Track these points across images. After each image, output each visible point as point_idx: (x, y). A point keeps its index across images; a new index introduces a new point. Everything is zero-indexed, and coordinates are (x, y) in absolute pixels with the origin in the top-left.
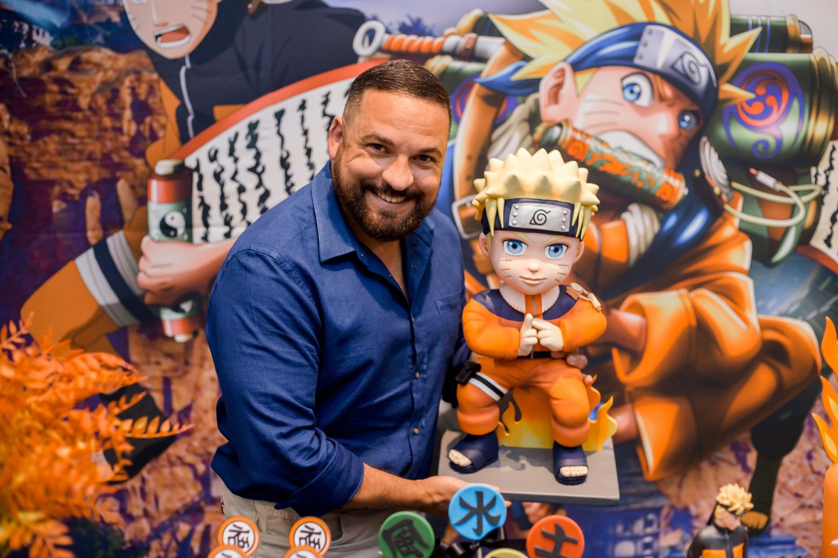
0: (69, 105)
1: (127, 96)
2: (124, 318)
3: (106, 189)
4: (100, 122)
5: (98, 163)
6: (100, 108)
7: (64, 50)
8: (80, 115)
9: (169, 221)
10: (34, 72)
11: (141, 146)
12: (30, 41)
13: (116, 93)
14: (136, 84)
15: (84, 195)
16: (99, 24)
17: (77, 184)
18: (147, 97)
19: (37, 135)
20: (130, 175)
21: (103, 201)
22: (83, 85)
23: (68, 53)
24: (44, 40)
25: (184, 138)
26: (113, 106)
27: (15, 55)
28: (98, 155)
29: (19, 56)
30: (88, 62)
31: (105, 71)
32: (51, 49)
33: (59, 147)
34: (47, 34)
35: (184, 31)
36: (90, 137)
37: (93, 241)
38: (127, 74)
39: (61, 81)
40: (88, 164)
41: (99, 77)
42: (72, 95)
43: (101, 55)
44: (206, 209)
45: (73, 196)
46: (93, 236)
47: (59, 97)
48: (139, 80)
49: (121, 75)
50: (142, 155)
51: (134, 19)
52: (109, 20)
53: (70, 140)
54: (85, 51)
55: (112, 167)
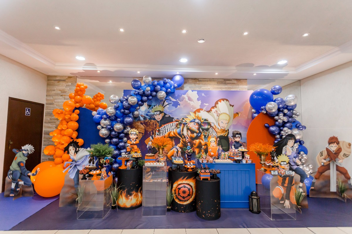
0: (150, 124)
1: (155, 124)
3: (153, 131)
4: (152, 126)
9: (158, 134)
13: (154, 123)
15: (151, 132)
19: (147, 127)
20: (155, 130)
24: (148, 119)
25: (159, 127)
28: (152, 128)
35: (159, 119)
39: (149, 122)
41: (152, 122)
43: (153, 120)
44: (161, 133)
49: (154, 122)
50: (156, 128)
51: (155, 118)
53: (150, 127)
54: (151, 120)
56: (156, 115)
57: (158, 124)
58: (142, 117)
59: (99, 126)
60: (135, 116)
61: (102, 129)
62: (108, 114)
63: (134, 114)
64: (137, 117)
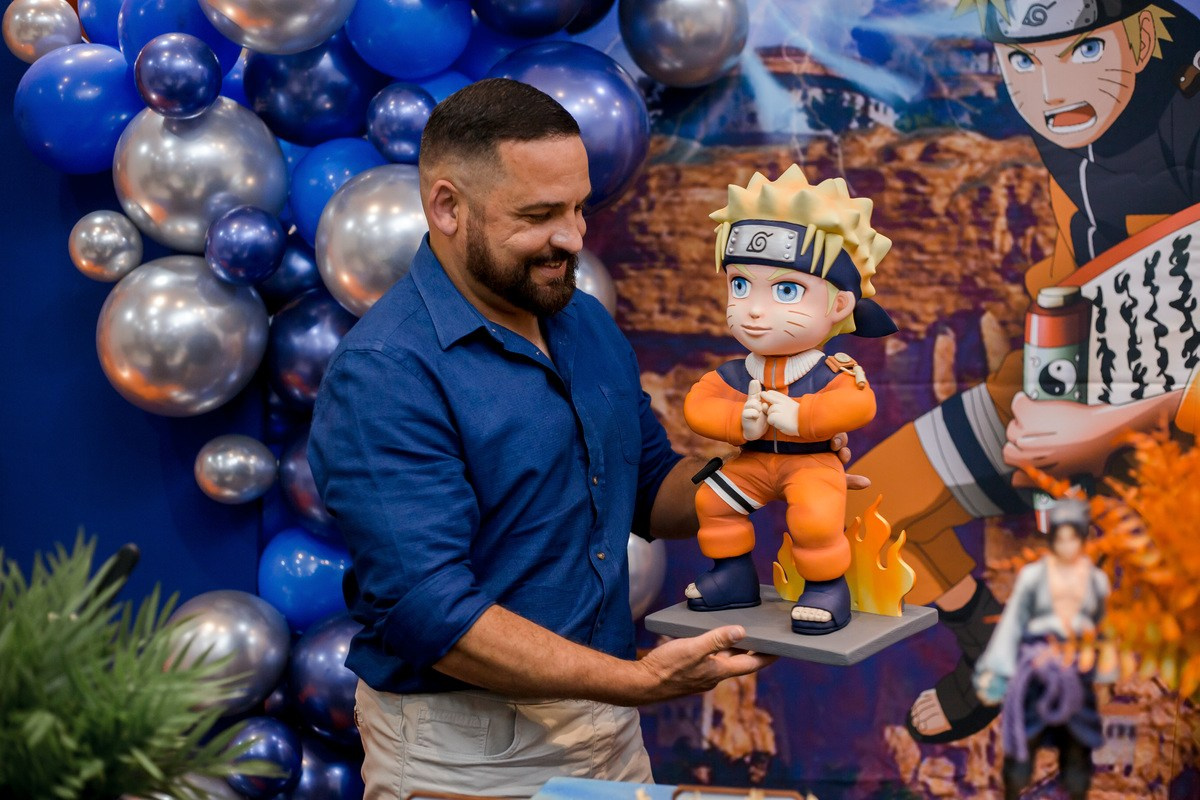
0: (918, 209)
1: (1000, 199)
2: (981, 505)
3: (965, 325)
4: (961, 233)
5: (955, 288)
6: (961, 214)
7: (912, 134)
8: (933, 223)
9: (1053, 372)
10: (869, 162)
11: (1018, 267)
12: (865, 119)
13: (986, 193)
14: (1015, 182)
15: (933, 332)
16: (966, 99)
17: (923, 318)
18: (1030, 202)
20: (1001, 306)
21: (959, 341)
22: (939, 181)
23: (919, 138)
24: (886, 118)
25: (1081, 258)
26: (980, 210)
27: (843, 137)
28: (957, 278)
29: (848, 139)
30: (948, 150)
31: (972, 163)
32: (895, 130)
33: (900, 266)
34: (890, 111)
35: (1087, 111)
36: (945, 252)
37: (942, 397)
38: (1003, 168)
39: (907, 176)
40: (942, 289)
41: (963, 171)
42: (923, 194)
43: (966, 141)
44: (1108, 357)
45: (916, 333)
46: (941, 389)
47: (903, 197)
48: (1019, 176)
49: (994, 169)
51: (1016, 93)
52: (980, 94)
53: (917, 256)
54: (944, 135)
55: (976, 295)
56: (1021, 47)
57: (1063, 208)
58: (786, 80)
59: (98, 219)
60: (668, 63)
61: (137, 277)
62: (230, 12)
63: (658, 34)
64: (700, 75)
